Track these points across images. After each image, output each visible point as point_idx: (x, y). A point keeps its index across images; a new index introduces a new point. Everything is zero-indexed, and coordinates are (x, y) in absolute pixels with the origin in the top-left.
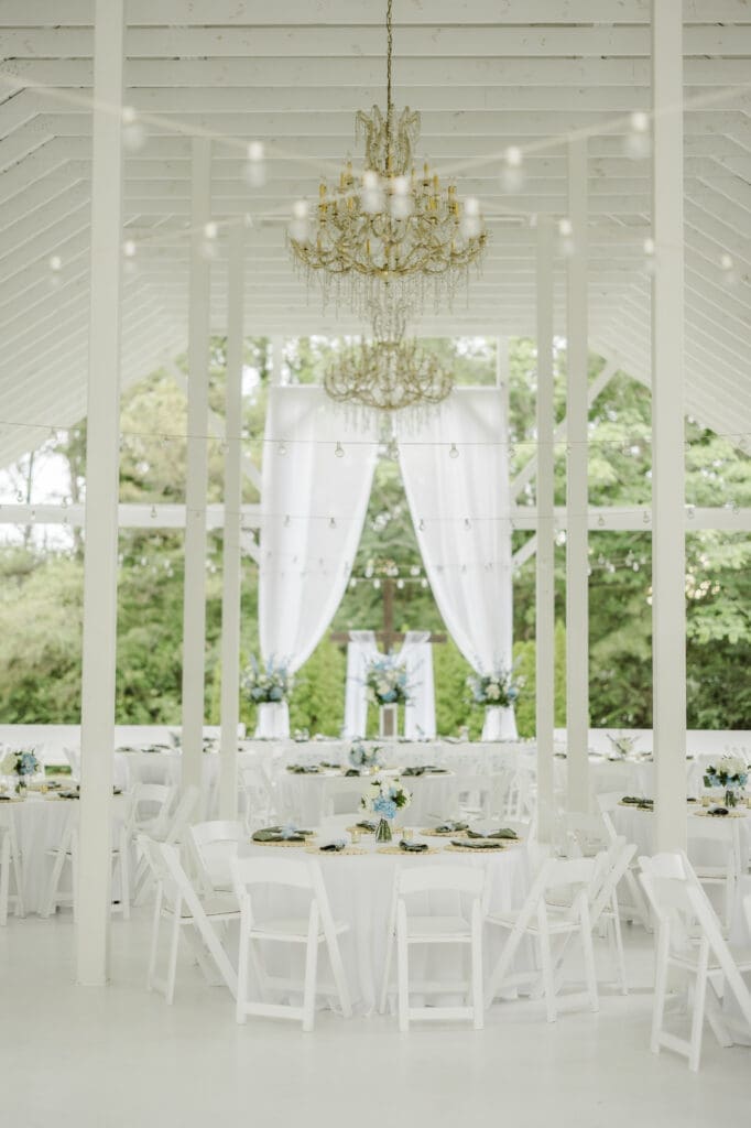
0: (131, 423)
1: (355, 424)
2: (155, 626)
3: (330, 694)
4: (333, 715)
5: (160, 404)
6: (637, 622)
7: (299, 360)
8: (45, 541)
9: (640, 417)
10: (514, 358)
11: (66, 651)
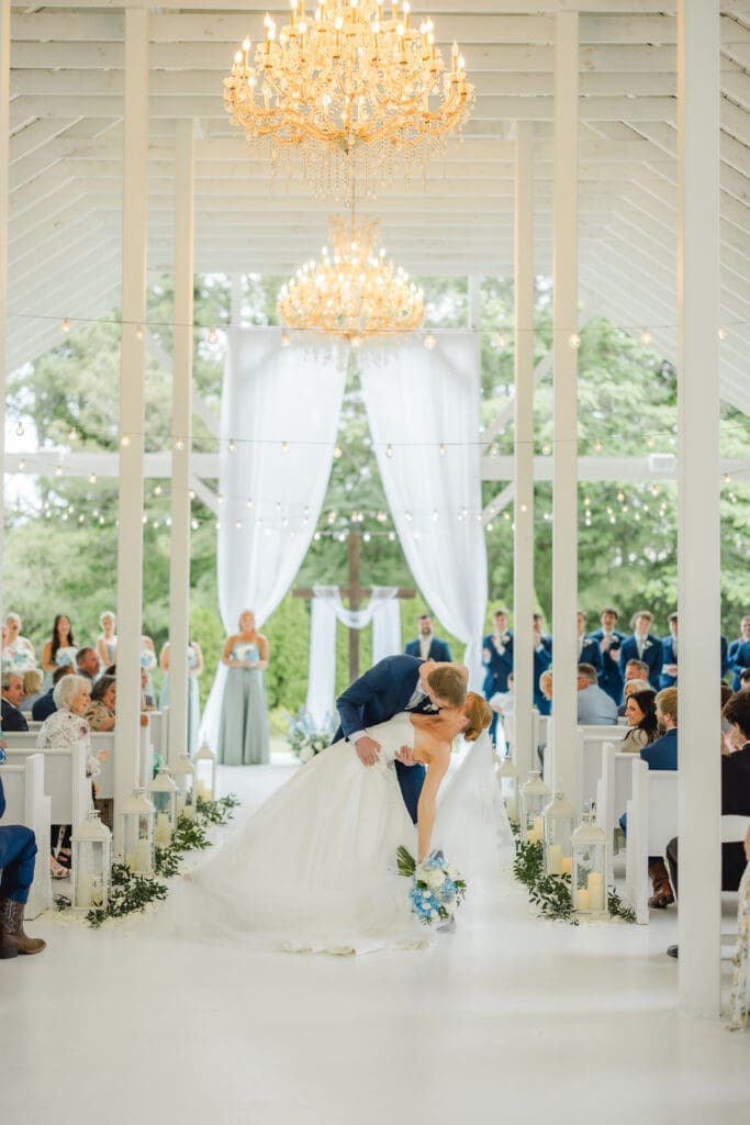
0: (94, 379)
3: (298, 654)
4: (299, 675)
6: (605, 581)
9: (607, 376)
11: (31, 612)
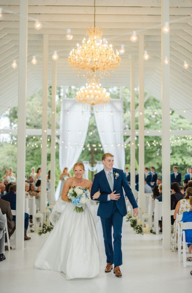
1: (85, 108)
2: (32, 161)
5: (33, 104)
6: (155, 159)
7: (69, 93)
8: (3, 139)
9: (155, 108)
10: (124, 93)
